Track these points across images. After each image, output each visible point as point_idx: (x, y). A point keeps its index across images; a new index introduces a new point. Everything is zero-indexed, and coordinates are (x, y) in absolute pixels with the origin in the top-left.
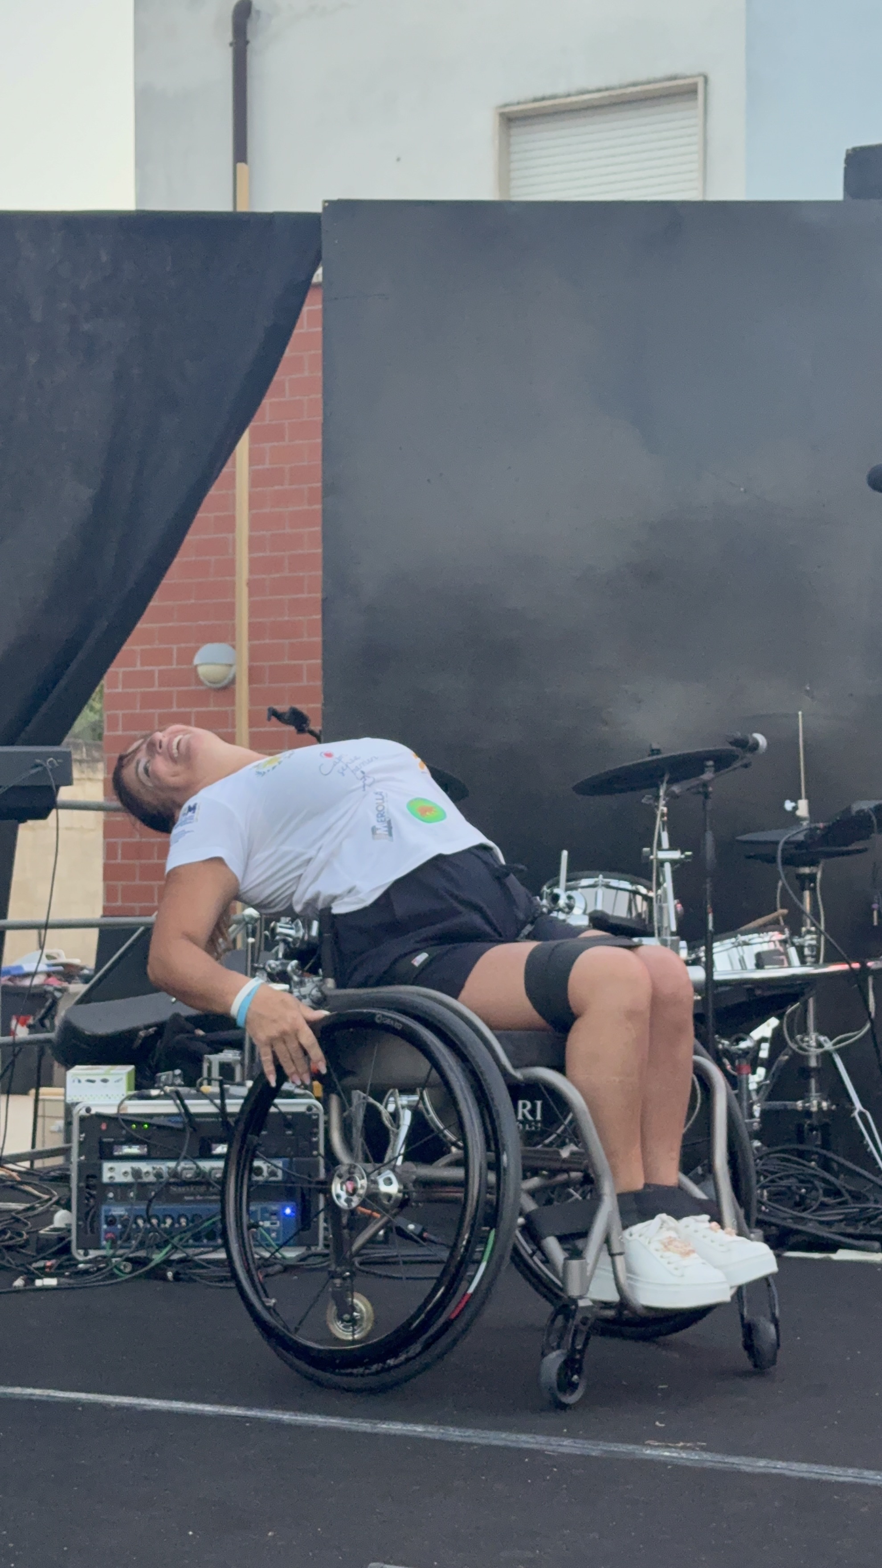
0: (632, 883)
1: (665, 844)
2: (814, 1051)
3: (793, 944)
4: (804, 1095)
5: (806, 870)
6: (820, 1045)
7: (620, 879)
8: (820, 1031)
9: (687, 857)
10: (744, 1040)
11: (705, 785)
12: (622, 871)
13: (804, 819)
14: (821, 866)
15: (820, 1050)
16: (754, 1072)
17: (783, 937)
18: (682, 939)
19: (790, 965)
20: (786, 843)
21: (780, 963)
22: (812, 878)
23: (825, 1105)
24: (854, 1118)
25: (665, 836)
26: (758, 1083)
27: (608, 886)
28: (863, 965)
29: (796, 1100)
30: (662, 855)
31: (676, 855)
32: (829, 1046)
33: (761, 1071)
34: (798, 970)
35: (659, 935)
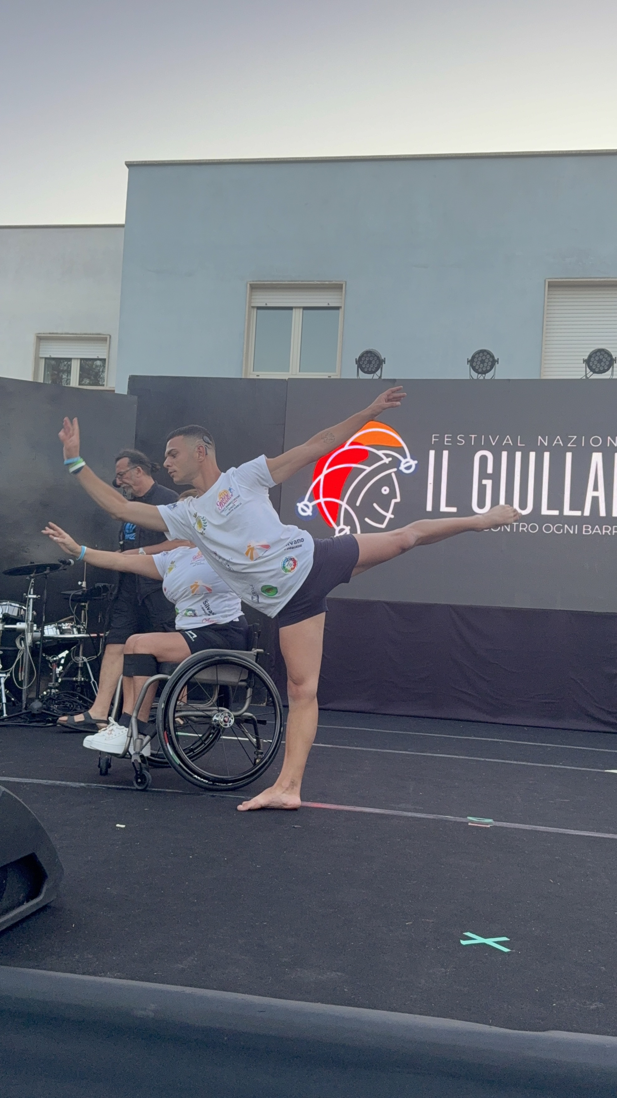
0: (20, 605)
1: (32, 593)
2: (81, 662)
3: (75, 627)
4: (76, 675)
5: (83, 604)
6: (83, 660)
7: (15, 603)
8: (84, 655)
9: (39, 597)
10: (55, 657)
11: (46, 574)
12: (16, 601)
13: (84, 588)
14: (88, 603)
15: (83, 662)
16: (58, 668)
17: (72, 625)
18: (35, 624)
19: (73, 634)
20: (73, 595)
21: (70, 633)
22: (85, 606)
23: (83, 679)
24: (91, 684)
25: (32, 590)
26: (59, 671)
27: (11, 605)
28: (98, 635)
29: (73, 677)
30: (30, 596)
31: (35, 596)
32: (86, 660)
33: (61, 667)
34: (76, 635)
35: (27, 622)
